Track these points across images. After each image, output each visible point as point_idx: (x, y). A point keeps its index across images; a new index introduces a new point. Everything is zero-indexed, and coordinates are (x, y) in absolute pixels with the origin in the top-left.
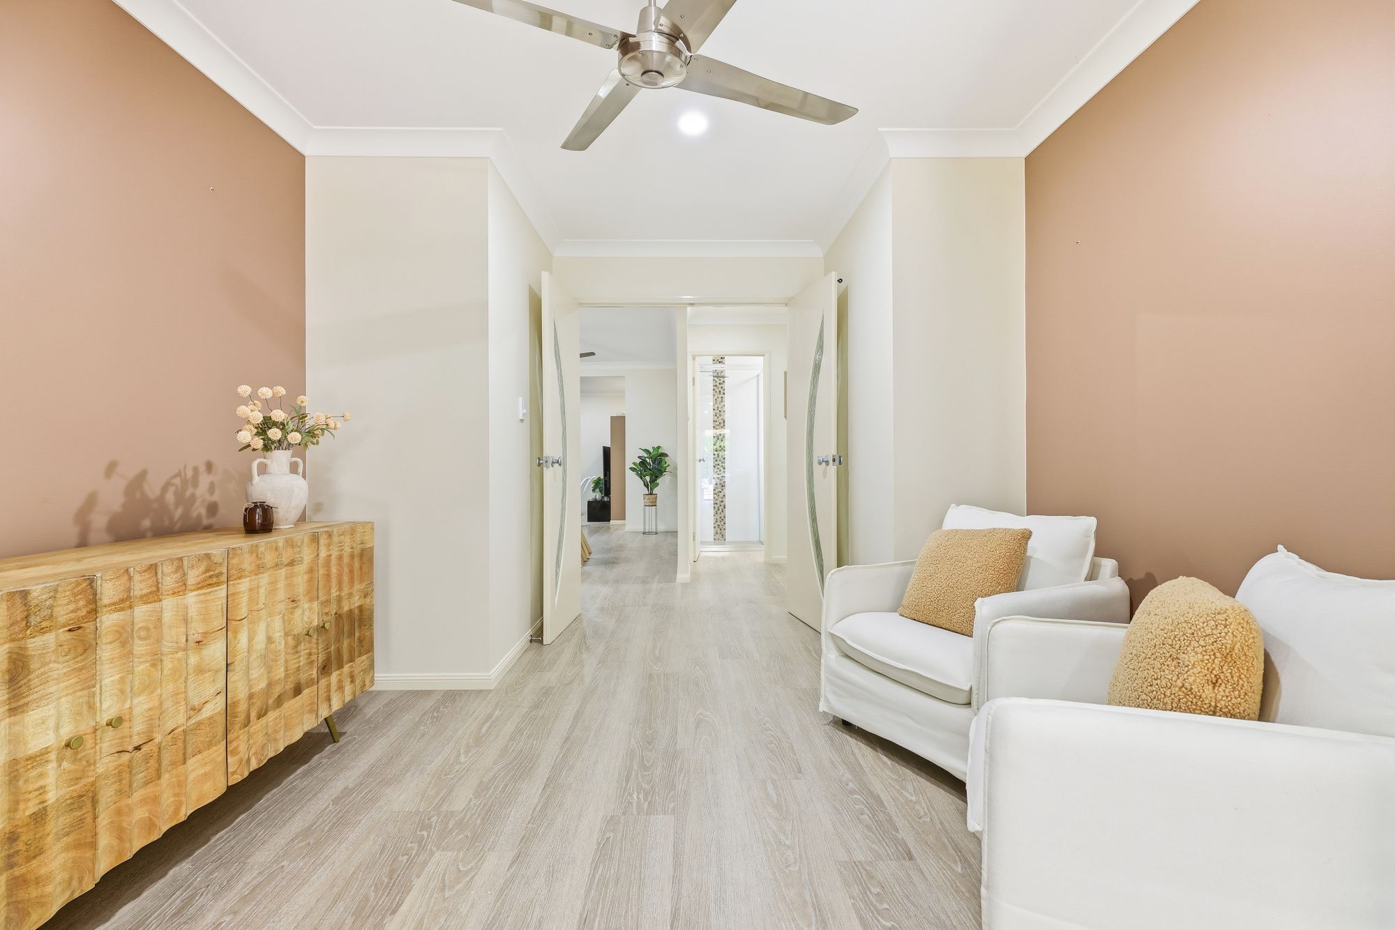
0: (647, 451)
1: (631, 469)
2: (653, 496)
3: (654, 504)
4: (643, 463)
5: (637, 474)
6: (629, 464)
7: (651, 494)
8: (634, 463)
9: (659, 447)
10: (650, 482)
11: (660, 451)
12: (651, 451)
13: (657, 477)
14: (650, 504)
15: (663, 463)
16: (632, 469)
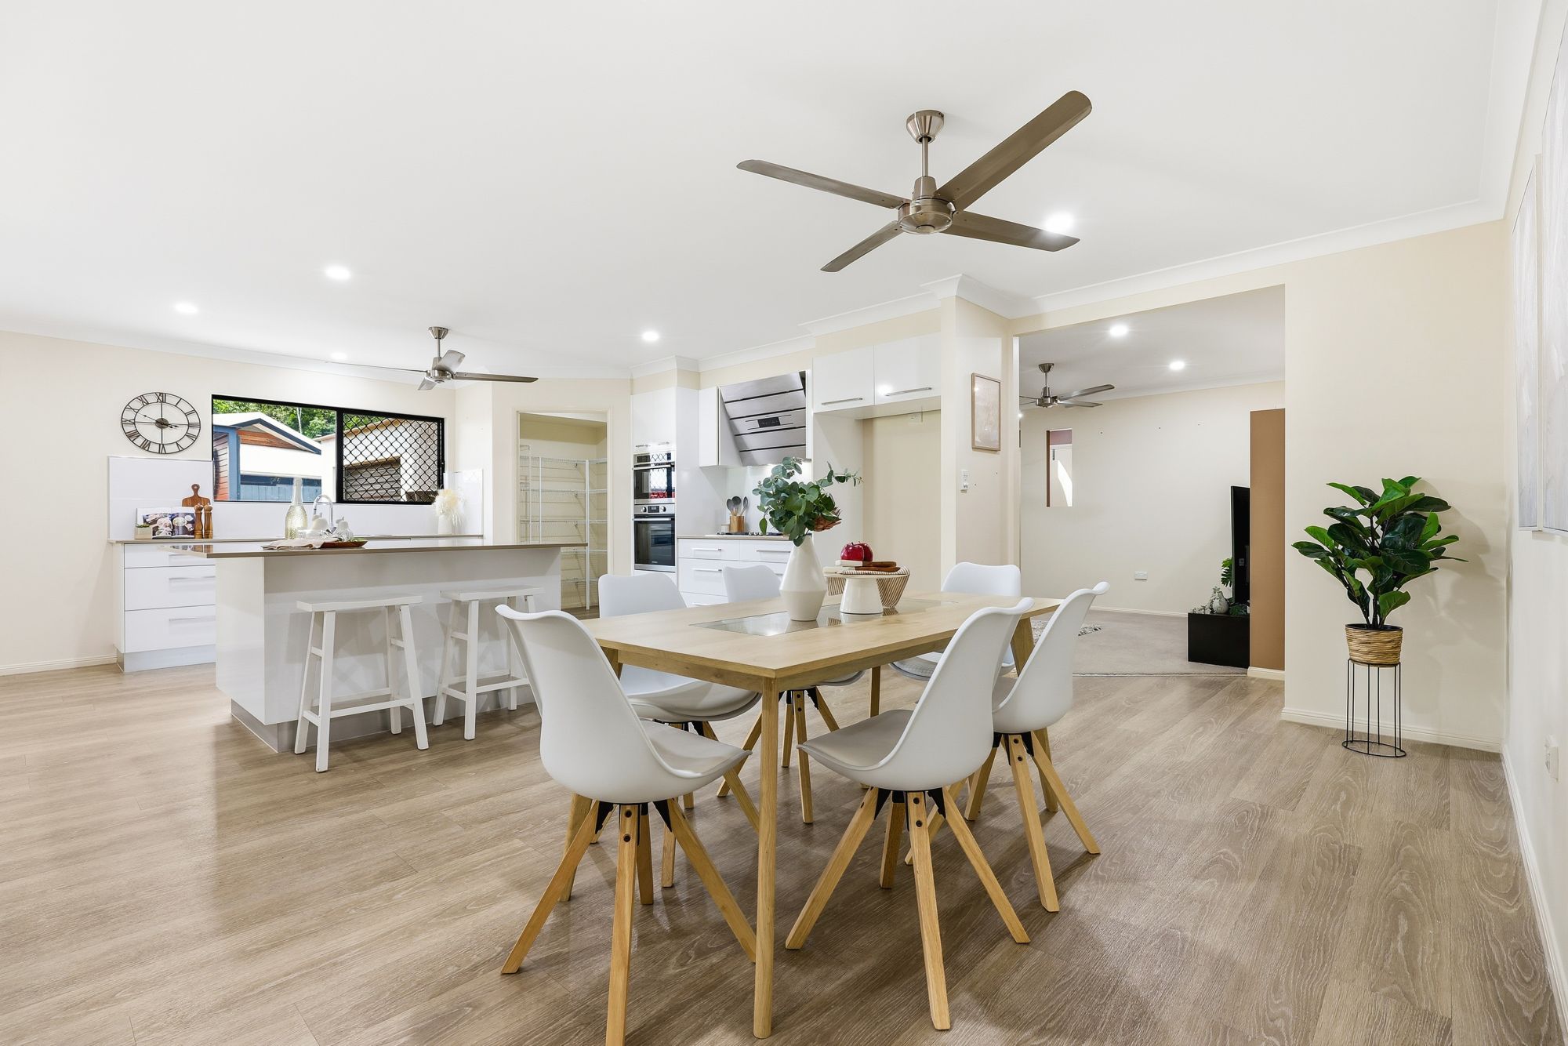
0: (1362, 493)
1: (1298, 545)
2: (1384, 636)
3: (1389, 659)
4: (1344, 528)
5: (1324, 563)
6: (1295, 531)
7: (1377, 626)
8: (1312, 531)
9: (1409, 481)
10: (1372, 587)
11: (1415, 491)
12: (1379, 491)
13: (1400, 578)
14: (1369, 658)
15: (1427, 529)
16: (1305, 548)
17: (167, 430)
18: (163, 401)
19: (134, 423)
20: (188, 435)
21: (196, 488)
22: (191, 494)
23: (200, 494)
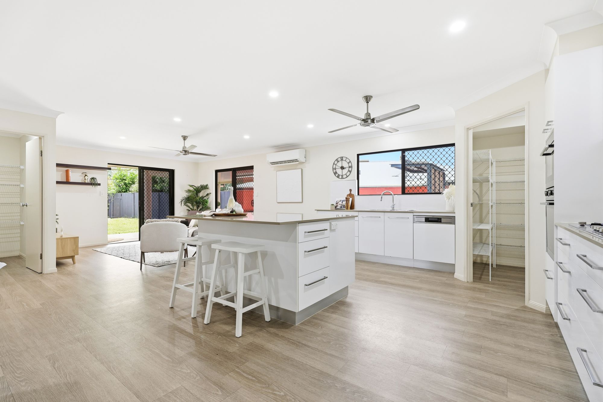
17: (344, 170)
18: (342, 160)
19: (335, 169)
20: (349, 171)
21: (351, 190)
22: (349, 193)
23: (352, 193)
